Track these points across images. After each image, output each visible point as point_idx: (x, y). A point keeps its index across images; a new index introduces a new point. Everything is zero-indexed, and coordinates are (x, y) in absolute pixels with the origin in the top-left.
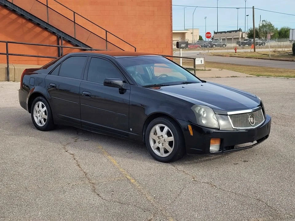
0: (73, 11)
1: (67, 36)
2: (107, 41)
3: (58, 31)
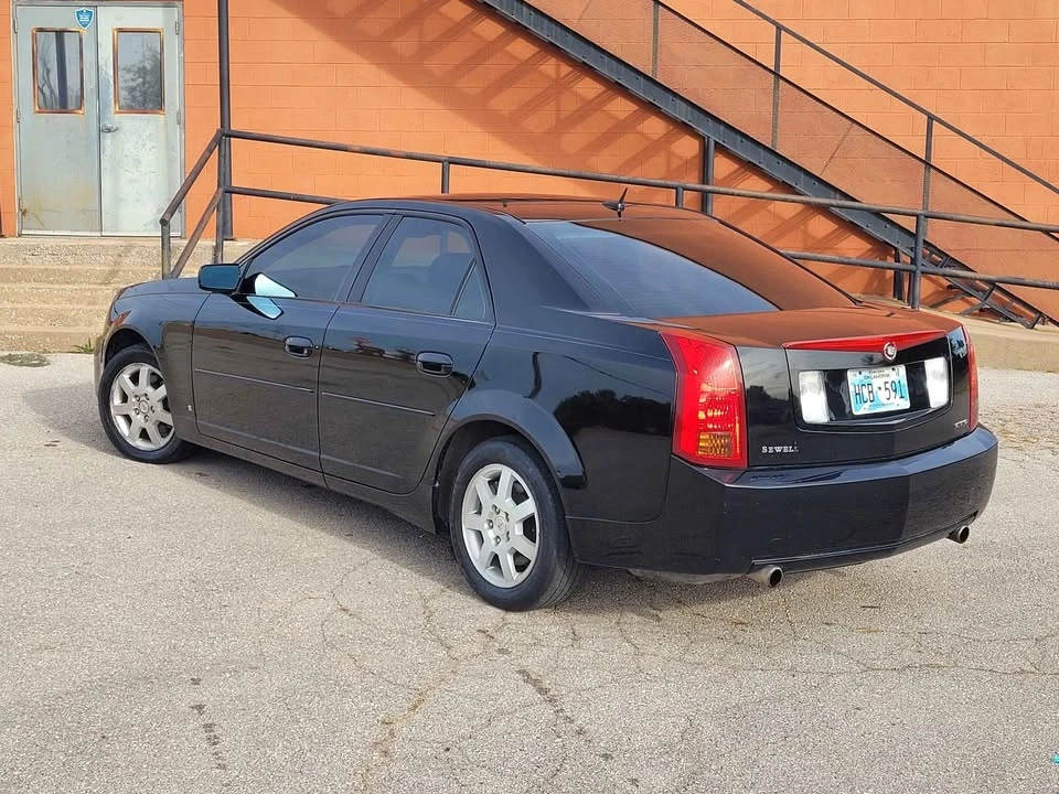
0: (773, 22)
1: (739, 138)
2: (928, 165)
3: (696, 112)
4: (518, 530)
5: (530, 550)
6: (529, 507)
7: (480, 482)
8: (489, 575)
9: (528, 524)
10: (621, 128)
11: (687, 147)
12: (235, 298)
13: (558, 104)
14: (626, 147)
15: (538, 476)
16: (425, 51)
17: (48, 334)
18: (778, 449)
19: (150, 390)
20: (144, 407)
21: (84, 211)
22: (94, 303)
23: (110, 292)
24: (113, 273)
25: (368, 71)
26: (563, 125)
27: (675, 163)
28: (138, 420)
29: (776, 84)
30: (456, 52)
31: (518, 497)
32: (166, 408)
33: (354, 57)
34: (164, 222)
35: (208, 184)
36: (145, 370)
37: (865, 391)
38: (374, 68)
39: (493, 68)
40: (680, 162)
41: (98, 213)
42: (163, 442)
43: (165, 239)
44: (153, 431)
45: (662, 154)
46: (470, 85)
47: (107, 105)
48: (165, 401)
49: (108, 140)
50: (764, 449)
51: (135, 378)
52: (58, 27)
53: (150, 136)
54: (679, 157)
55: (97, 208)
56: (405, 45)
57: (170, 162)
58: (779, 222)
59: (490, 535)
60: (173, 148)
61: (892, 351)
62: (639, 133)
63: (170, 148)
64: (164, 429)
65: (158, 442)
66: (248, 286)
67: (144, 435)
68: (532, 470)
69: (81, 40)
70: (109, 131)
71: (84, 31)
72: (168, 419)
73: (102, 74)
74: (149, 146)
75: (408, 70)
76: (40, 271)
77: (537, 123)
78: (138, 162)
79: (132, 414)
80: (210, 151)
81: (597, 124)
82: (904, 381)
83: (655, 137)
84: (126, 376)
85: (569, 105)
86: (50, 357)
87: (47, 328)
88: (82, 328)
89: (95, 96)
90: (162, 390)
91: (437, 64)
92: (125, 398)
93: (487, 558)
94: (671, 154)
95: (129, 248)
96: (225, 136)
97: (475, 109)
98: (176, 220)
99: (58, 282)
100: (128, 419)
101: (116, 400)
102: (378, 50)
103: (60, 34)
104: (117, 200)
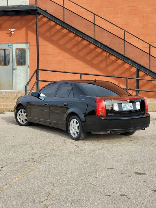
4: (77, 128)
5: (78, 131)
6: (78, 125)
7: (72, 122)
8: (73, 136)
9: (78, 127)
10: (120, 66)
11: (134, 70)
12: (37, 97)
13: (107, 61)
14: (121, 70)
15: (79, 120)
16: (79, 51)
17: (4, 108)
18: (111, 114)
19: (24, 114)
20: (23, 116)
21: (9, 86)
22: (13, 103)
23: (16, 101)
24: (16, 97)
25: (67, 56)
26: (108, 66)
27: (131, 73)
28: (22, 119)
29: (150, 56)
30: (86, 51)
31: (77, 123)
32: (26, 117)
33: (64, 53)
34: (26, 87)
35: (34, 80)
36: (23, 110)
37: (125, 106)
38: (68, 55)
39: (93, 54)
40: (133, 73)
41: (12, 86)
42: (26, 122)
43: (26, 91)
44: (24, 121)
45: (129, 71)
46: (88, 58)
47: (14, 64)
48: (26, 115)
49: (14, 71)
50: (109, 114)
51: (21, 112)
52: (5, 48)
53: (23, 70)
54: (132, 72)
55: (12, 85)
56: (75, 50)
57: (27, 75)
58: (154, 85)
59: (73, 129)
60: (27, 73)
61: (129, 101)
62: (124, 67)
63: (27, 72)
64: (26, 120)
65: (25, 122)
66: (39, 95)
67: (23, 121)
68: (78, 119)
69: (9, 51)
70: (15, 69)
71: (10, 49)
72: (27, 118)
73: (13, 58)
74: (23, 72)
75: (76, 55)
76: (2, 97)
77: (103, 65)
78: (21, 75)
79: (21, 118)
80: (35, 73)
81: (115, 65)
82: (132, 105)
83: (127, 68)
84: (20, 111)
85: (109, 61)
86: (4, 113)
87: (4, 107)
88: (10, 107)
89: (12, 62)
90: (26, 114)
91: (82, 54)
92: (19, 115)
93: (73, 133)
94: (130, 71)
95: (19, 93)
96: (38, 70)
97: (89, 63)
98: (28, 87)
99: (5, 99)
100: (20, 119)
101: (18, 116)
102: (69, 51)
103: (5, 50)
104: (16, 83)
